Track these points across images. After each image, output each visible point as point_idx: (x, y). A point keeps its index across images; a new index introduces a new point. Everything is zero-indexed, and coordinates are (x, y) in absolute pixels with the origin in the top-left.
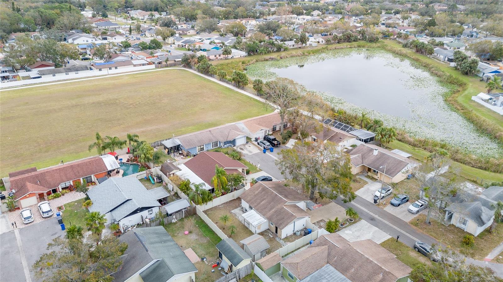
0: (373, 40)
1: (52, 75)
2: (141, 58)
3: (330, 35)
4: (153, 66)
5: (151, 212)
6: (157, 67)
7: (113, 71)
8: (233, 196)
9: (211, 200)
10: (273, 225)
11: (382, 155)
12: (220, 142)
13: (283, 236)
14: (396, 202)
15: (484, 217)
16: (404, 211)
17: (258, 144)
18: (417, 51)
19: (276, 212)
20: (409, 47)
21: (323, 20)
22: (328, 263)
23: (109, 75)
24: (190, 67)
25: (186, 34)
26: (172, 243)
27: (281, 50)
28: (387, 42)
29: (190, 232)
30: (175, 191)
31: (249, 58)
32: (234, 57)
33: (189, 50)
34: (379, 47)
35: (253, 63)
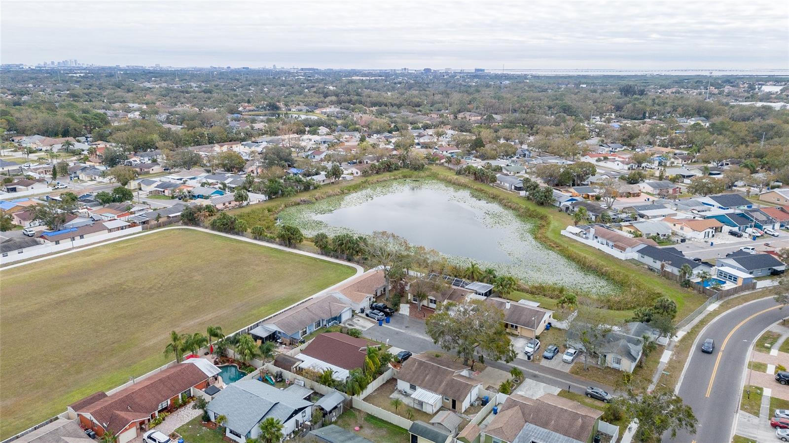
0: (418, 168)
2: (109, 219)
3: (360, 162)
4: (139, 228)
5: (304, 414)
6: (144, 229)
7: (78, 242)
9: (366, 387)
10: (448, 400)
11: (515, 309)
12: (322, 320)
13: (463, 410)
14: (550, 355)
15: (633, 353)
16: (560, 363)
17: (367, 315)
18: (476, 179)
19: (447, 385)
20: (463, 174)
22: (526, 422)
23: (73, 248)
24: (197, 225)
25: (148, 173)
27: (309, 188)
28: (434, 168)
29: (361, 427)
31: (271, 204)
32: (251, 203)
33: (173, 198)
34: (428, 176)
35: (282, 210)
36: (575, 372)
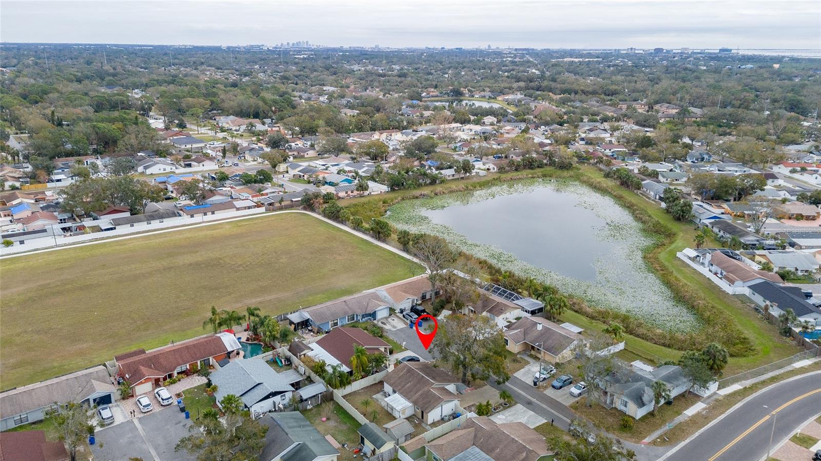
0: (565, 166)
1: (129, 225)
2: (245, 198)
3: (506, 157)
4: (263, 209)
5: (284, 398)
6: (267, 210)
7: (210, 217)
8: (375, 379)
9: (349, 383)
10: (418, 409)
11: (546, 330)
12: (357, 315)
13: (430, 421)
14: (557, 384)
15: (645, 398)
16: (566, 394)
17: (404, 316)
18: (622, 184)
19: (421, 395)
20: (612, 177)
21: (497, 132)
22: (474, 444)
23: (203, 222)
24: (313, 210)
25: (303, 157)
26: (311, 428)
27: (435, 182)
28: (585, 169)
29: (328, 419)
30: (307, 374)
31: (392, 195)
32: (372, 193)
33: (309, 182)
34: (571, 176)
35: (398, 203)
36: (575, 407)
